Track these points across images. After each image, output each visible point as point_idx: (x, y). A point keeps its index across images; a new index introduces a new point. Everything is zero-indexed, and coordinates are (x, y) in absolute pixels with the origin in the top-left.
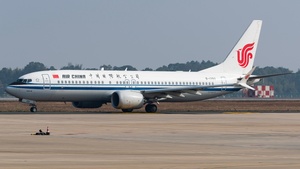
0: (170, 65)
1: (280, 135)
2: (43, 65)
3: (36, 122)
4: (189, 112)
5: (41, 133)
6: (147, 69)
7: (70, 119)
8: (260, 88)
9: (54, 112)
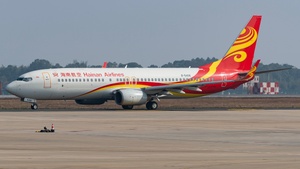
0: (175, 62)
1: (285, 132)
2: (48, 62)
3: (41, 119)
4: (194, 109)
5: (45, 130)
6: (152, 66)
7: (75, 116)
8: (265, 85)
9: (60, 109)
